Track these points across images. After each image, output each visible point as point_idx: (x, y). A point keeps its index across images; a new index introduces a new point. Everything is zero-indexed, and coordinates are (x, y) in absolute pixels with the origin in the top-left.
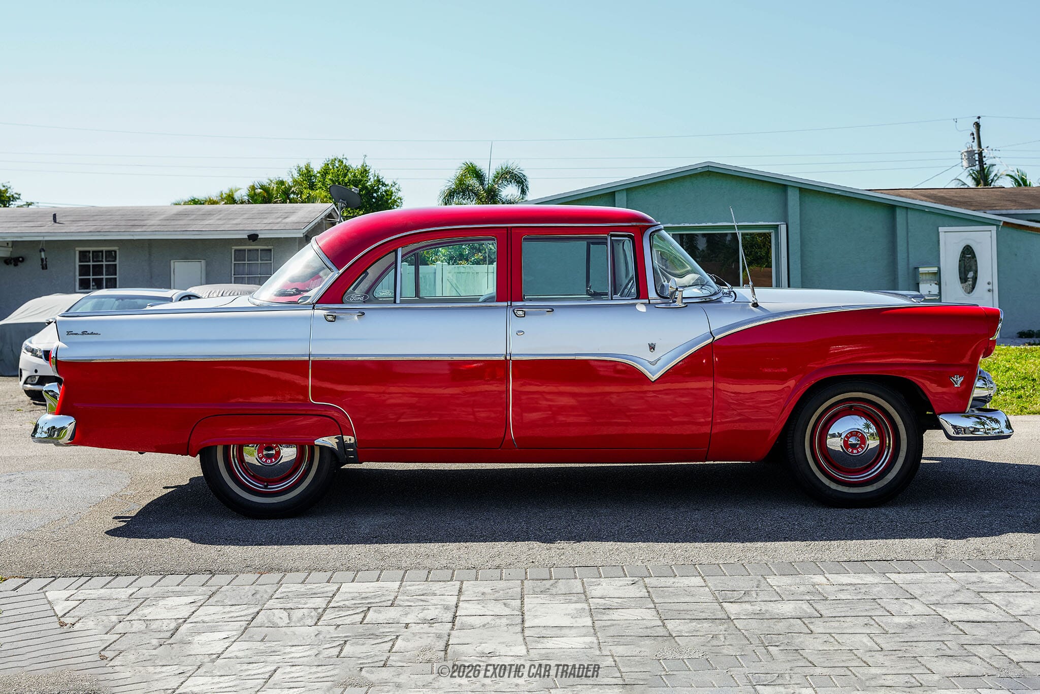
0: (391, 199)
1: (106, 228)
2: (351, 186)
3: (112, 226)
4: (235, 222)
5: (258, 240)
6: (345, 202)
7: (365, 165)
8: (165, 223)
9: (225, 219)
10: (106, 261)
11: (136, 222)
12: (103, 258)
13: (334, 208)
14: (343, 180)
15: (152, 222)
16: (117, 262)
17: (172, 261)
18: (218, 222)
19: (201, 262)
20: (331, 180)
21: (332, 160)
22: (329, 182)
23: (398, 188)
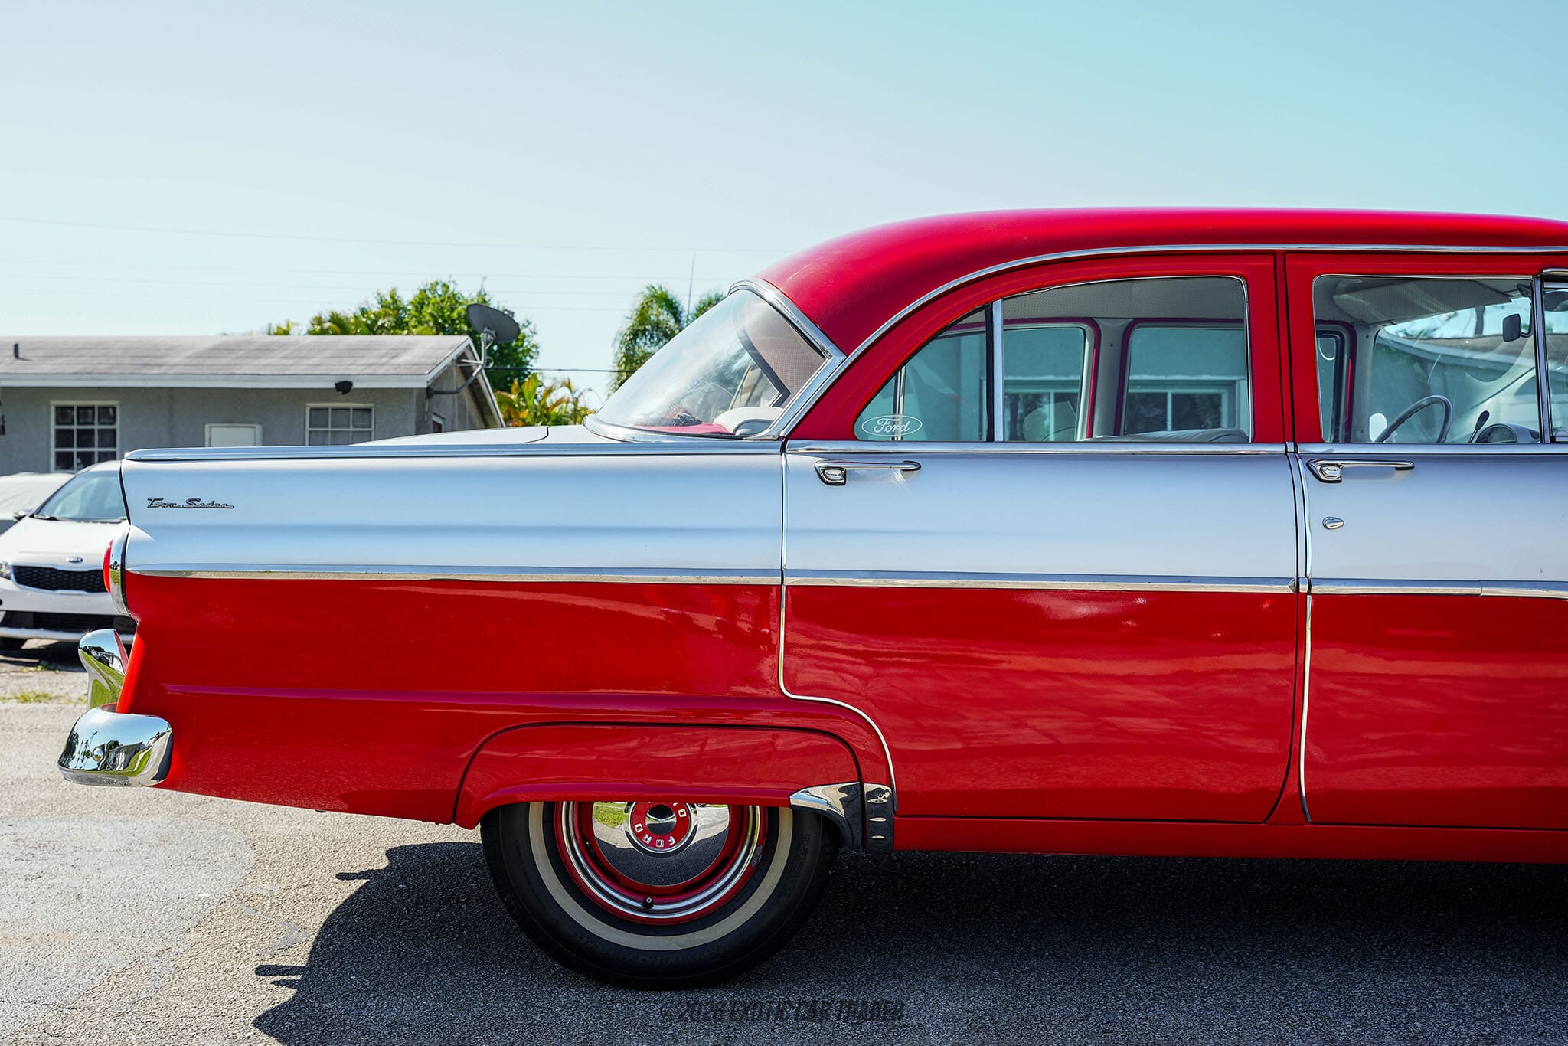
0: (522, 346)
1: (102, 368)
2: (462, 325)
3: (110, 366)
4: (311, 361)
5: (351, 391)
6: (493, 332)
7: (483, 293)
8: (195, 361)
9: (294, 358)
10: (100, 423)
11: (147, 359)
12: (94, 419)
13: (469, 345)
14: (450, 316)
15: (175, 360)
16: (117, 426)
17: (207, 426)
18: (284, 362)
19: (254, 427)
20: (432, 315)
21: (431, 284)
22: (428, 317)
23: (534, 329)
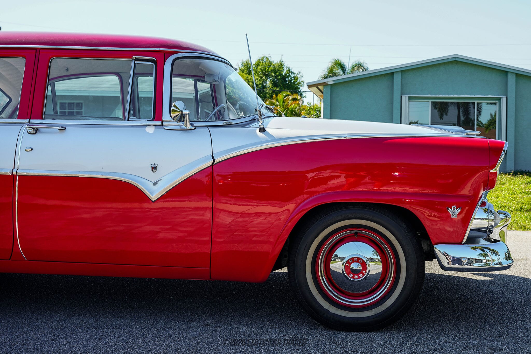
0: (297, 82)
2: (272, 73)
7: (282, 61)
10: (76, 109)
12: (74, 108)
14: (268, 70)
16: (83, 110)
20: (260, 69)
21: (262, 57)
22: (259, 70)
23: (302, 75)
